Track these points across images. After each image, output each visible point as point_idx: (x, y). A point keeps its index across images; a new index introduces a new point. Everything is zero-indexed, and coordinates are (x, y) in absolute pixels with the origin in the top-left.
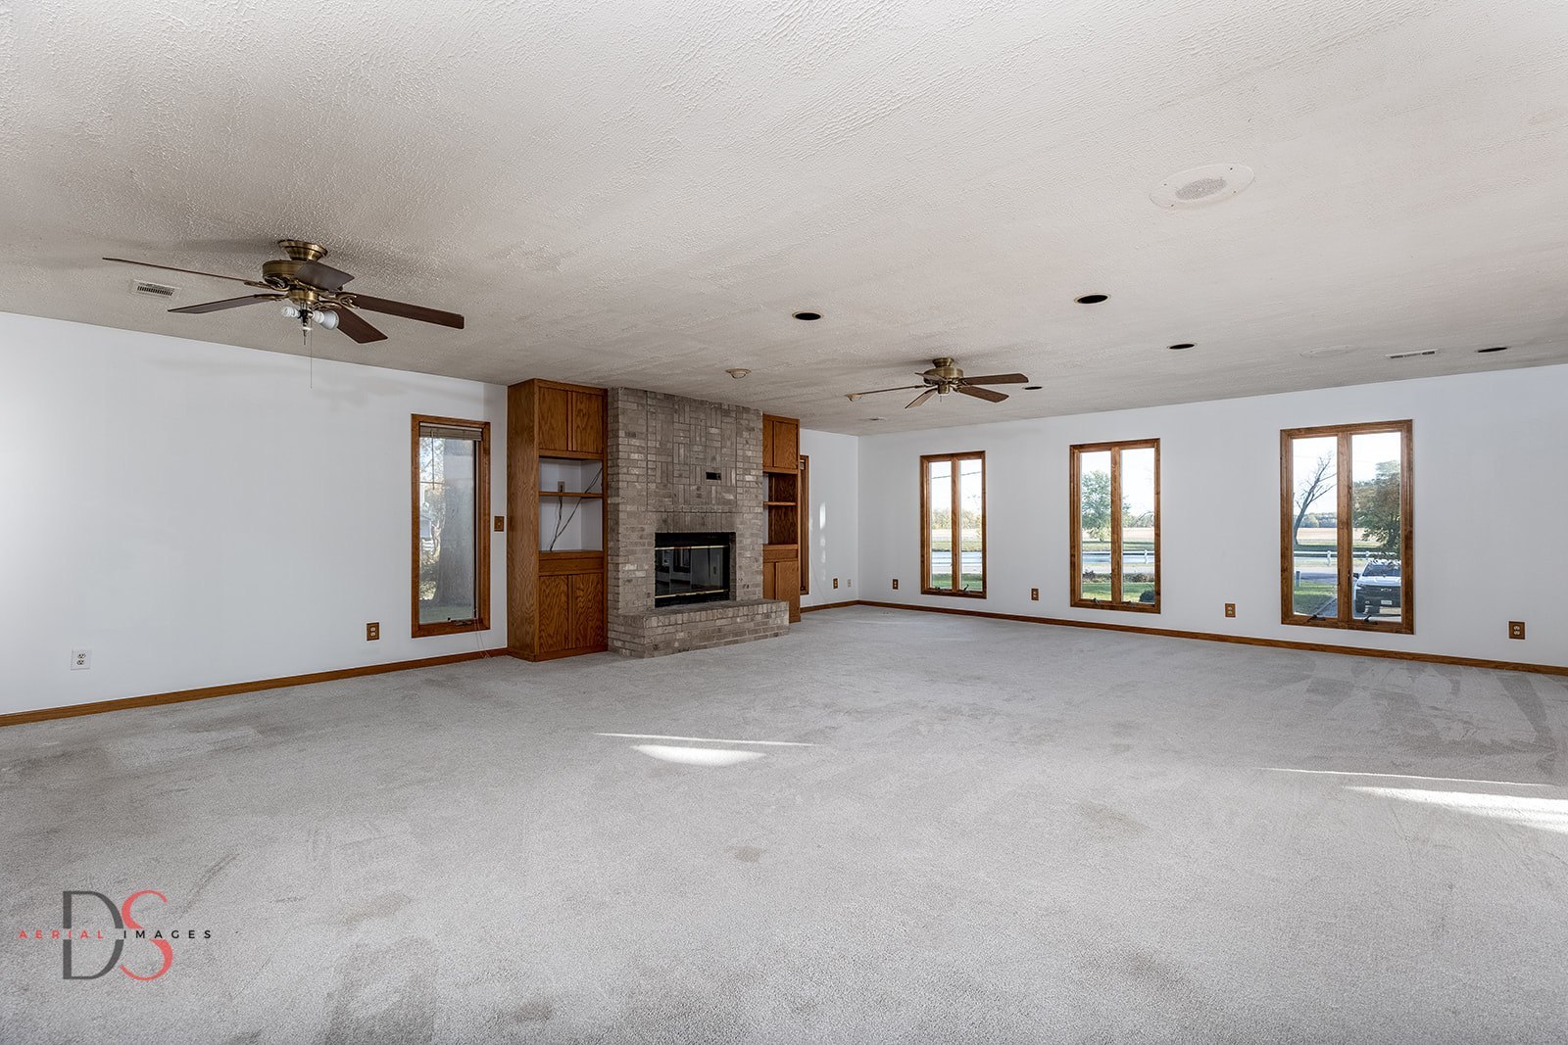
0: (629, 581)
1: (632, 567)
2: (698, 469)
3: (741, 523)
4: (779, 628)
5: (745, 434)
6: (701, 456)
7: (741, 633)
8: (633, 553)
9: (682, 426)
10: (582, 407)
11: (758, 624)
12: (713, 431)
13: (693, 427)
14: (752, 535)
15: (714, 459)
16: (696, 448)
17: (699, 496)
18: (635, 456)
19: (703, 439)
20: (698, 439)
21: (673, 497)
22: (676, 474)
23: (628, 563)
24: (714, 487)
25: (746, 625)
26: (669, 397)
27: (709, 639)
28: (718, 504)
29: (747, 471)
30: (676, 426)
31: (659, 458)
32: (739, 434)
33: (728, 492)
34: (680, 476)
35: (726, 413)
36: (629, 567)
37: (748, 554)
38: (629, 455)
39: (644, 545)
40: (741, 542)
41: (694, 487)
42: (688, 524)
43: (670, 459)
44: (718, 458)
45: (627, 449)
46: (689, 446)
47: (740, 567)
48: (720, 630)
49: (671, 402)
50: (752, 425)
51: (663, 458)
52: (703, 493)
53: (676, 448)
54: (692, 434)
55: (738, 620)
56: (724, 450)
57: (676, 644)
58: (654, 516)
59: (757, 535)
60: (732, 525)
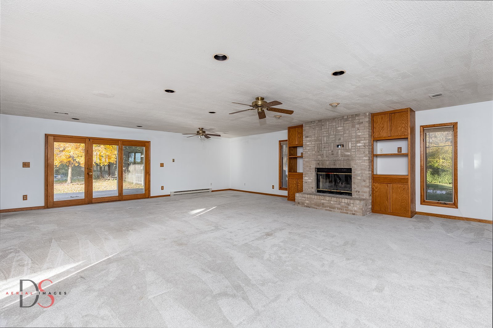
0: (306, 182)
1: (307, 178)
2: (332, 144)
3: (355, 164)
4: (355, 211)
5: (357, 126)
6: (334, 139)
7: (334, 208)
8: (307, 174)
9: (326, 130)
10: (299, 131)
11: (343, 206)
12: (339, 128)
13: (330, 129)
14: (362, 169)
15: (340, 139)
16: (331, 137)
17: (333, 154)
18: (308, 143)
19: (335, 133)
20: (332, 133)
21: (322, 155)
22: (323, 147)
23: (306, 177)
24: (340, 150)
25: (336, 206)
26: (320, 121)
27: (318, 206)
28: (342, 157)
29: (358, 142)
30: (323, 130)
31: (316, 143)
32: (353, 126)
33: (347, 152)
34: (325, 148)
35: (347, 120)
36: (306, 178)
37: (359, 178)
38: (306, 144)
39: (311, 171)
40: (354, 172)
41: (330, 151)
42: (328, 165)
43: (320, 142)
44: (342, 139)
45: (305, 141)
46: (328, 137)
47: (354, 183)
48: (323, 204)
49: (320, 122)
50: (361, 121)
51: (318, 143)
52: (335, 153)
53: (323, 138)
54: (330, 132)
55: (332, 202)
56: (345, 135)
57: (306, 204)
58: (315, 162)
59: (365, 170)
60: (350, 165)
